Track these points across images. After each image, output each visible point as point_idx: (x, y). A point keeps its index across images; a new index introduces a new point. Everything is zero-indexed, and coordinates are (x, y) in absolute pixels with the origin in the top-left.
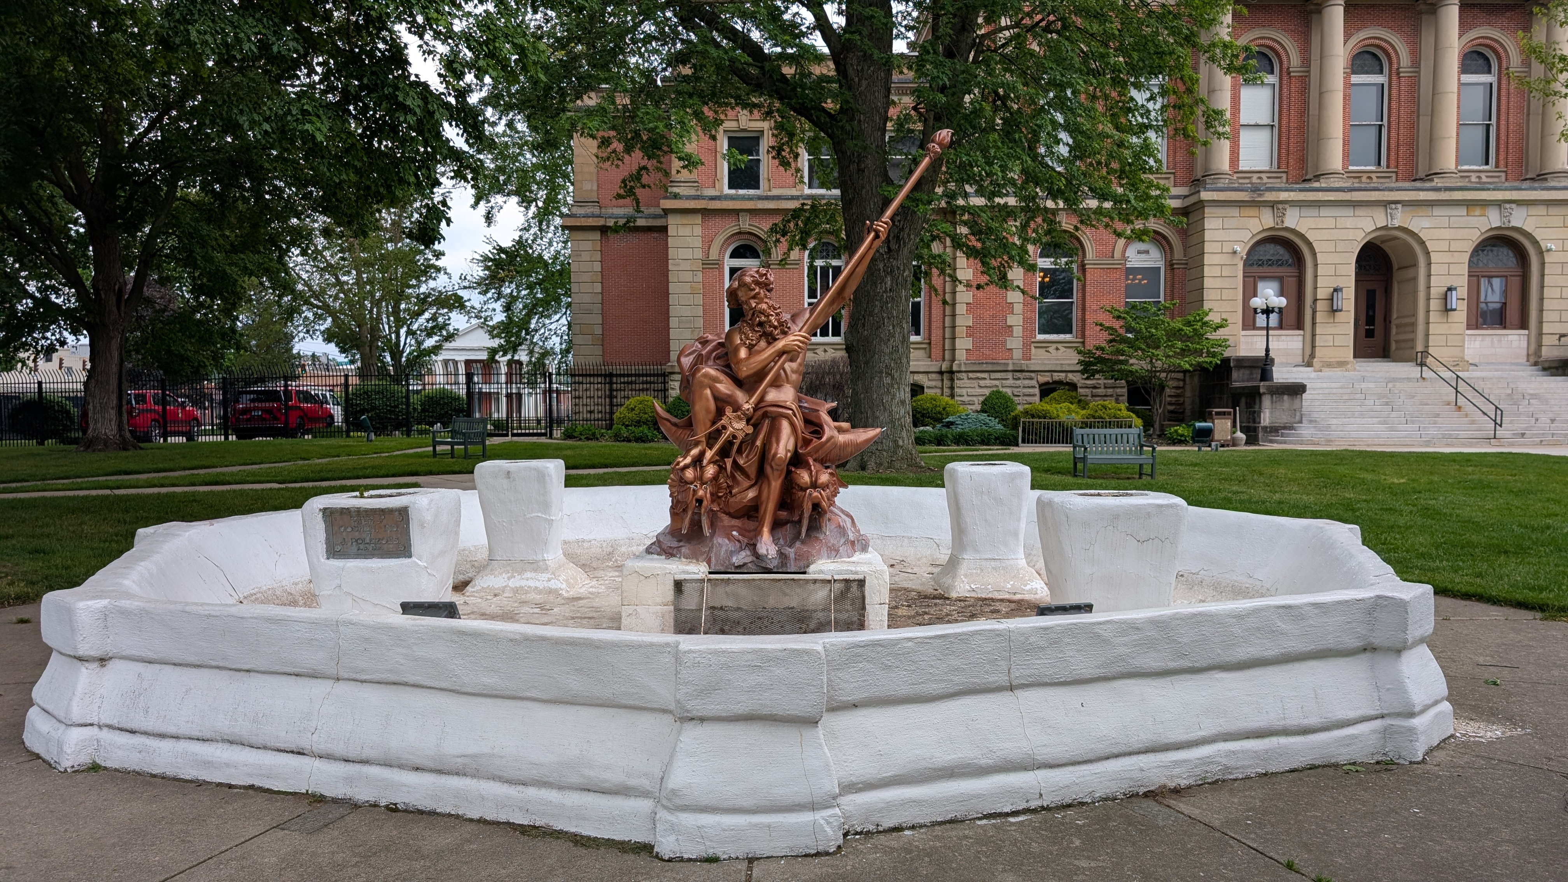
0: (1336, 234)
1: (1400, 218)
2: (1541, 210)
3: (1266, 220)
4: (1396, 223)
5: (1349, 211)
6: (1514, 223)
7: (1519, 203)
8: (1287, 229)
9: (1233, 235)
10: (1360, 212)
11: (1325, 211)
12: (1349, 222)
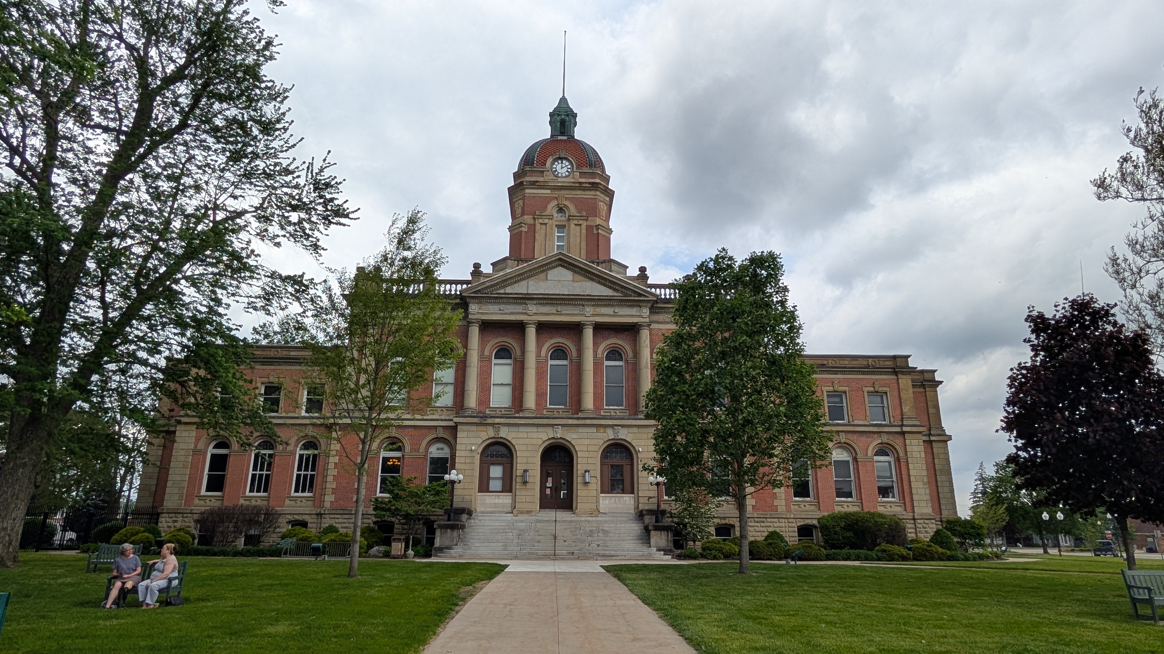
0: (527, 441)
1: (559, 433)
2: (635, 430)
3: (490, 432)
4: (559, 436)
5: (535, 429)
6: (620, 437)
7: (622, 426)
8: (501, 438)
9: (472, 441)
10: (541, 429)
11: (521, 429)
12: (534, 435)
